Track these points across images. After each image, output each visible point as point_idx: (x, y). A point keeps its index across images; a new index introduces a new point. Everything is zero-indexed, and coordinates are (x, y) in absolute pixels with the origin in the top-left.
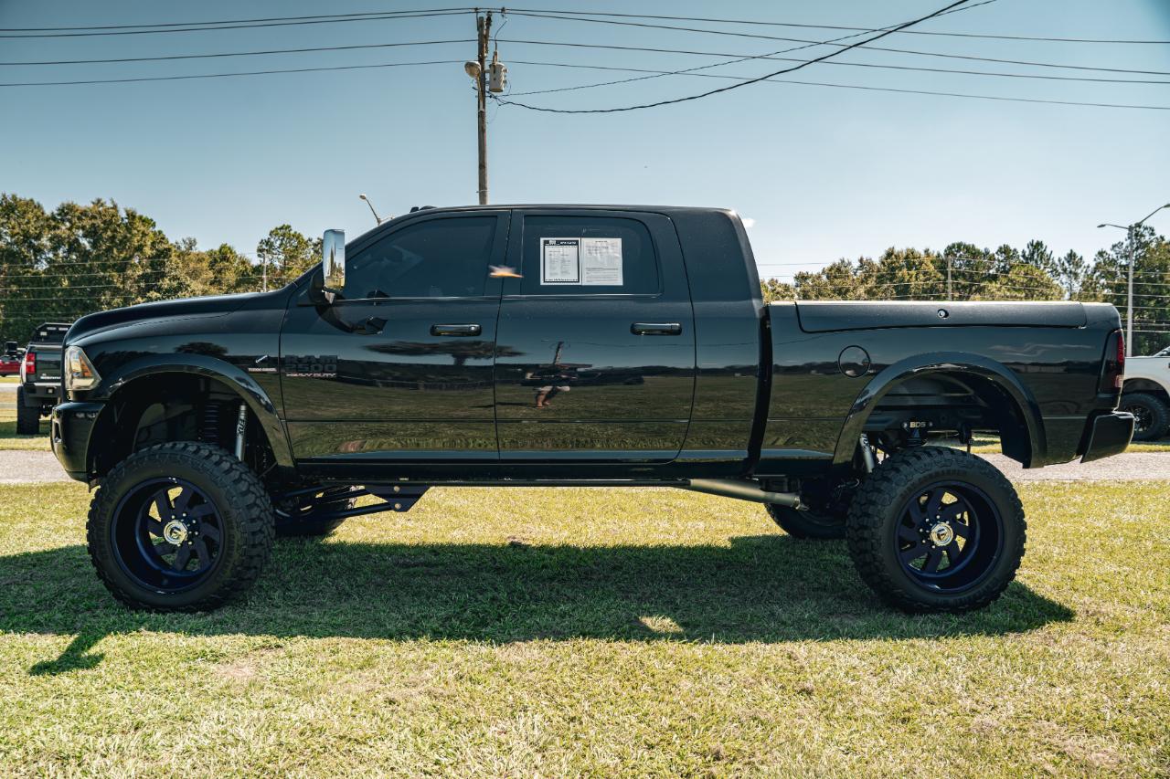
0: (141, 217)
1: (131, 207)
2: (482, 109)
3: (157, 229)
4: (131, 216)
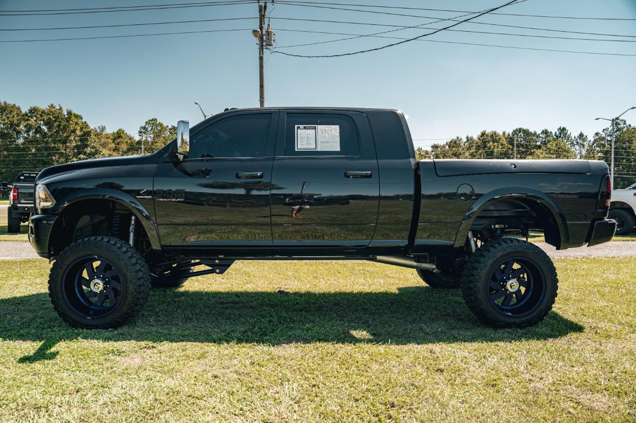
0: (74, 114)
2: (261, 55)
3: (83, 120)
4: (70, 113)
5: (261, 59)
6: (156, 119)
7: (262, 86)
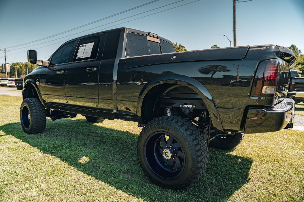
0: (181, 46)
1: (180, 43)
2: (234, 5)
3: (185, 48)
4: (180, 45)
5: (234, 7)
6: (216, 45)
7: (234, 22)
